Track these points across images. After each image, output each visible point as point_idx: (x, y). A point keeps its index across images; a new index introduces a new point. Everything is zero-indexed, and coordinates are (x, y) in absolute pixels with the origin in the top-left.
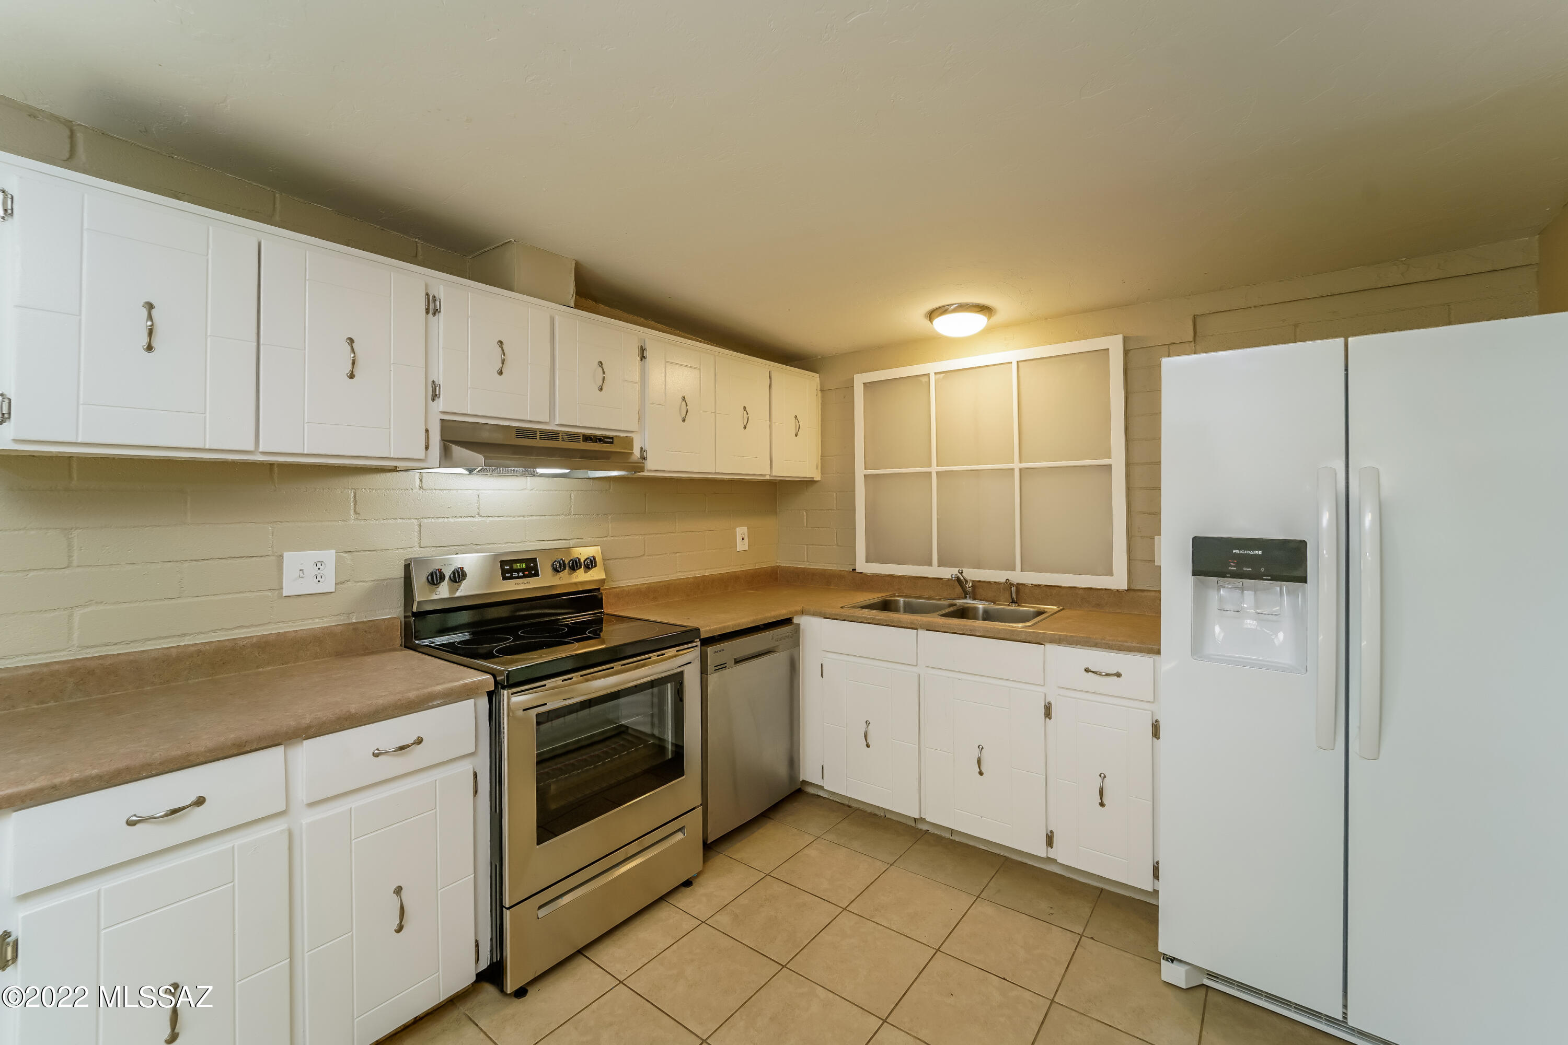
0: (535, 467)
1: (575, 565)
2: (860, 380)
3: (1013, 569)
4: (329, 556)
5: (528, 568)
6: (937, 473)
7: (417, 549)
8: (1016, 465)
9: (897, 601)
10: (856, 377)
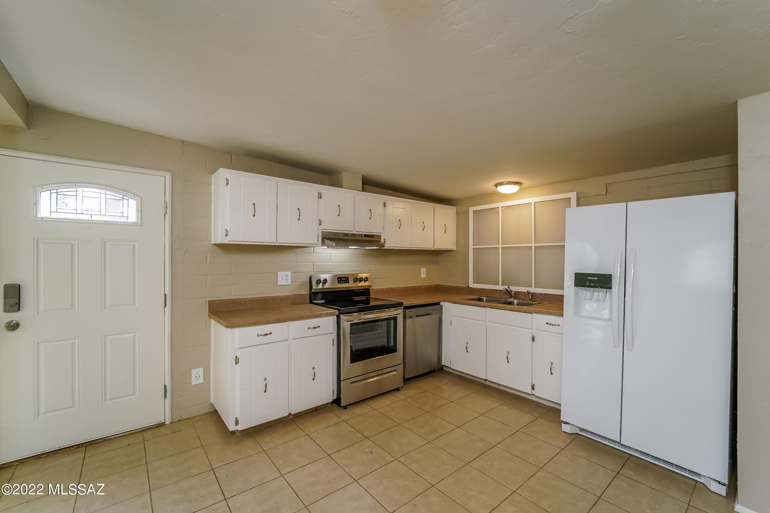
0: (349, 246)
1: (361, 280)
2: (471, 209)
3: (531, 286)
4: (289, 273)
5: (346, 280)
6: (502, 247)
7: (312, 272)
8: (533, 245)
9: (484, 299)
10: (470, 208)
